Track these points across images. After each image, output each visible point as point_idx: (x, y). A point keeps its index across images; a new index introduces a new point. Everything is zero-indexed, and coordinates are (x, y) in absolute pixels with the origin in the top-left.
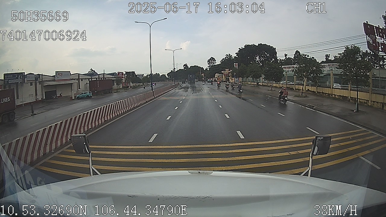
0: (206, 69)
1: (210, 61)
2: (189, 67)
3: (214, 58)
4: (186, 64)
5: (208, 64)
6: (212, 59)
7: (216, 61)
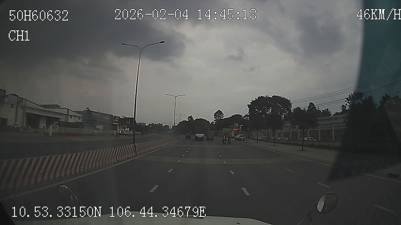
0: (212, 123)
1: (217, 115)
2: (194, 120)
3: (222, 112)
4: (191, 116)
5: (215, 117)
6: (219, 113)
7: (223, 114)
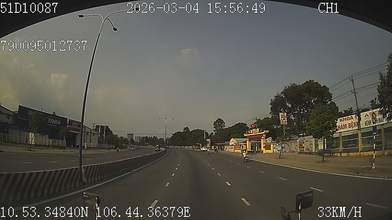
0: (211, 134)
1: (217, 124)
2: (190, 131)
3: (222, 120)
4: (187, 128)
5: (214, 127)
6: (220, 122)
7: (224, 123)
